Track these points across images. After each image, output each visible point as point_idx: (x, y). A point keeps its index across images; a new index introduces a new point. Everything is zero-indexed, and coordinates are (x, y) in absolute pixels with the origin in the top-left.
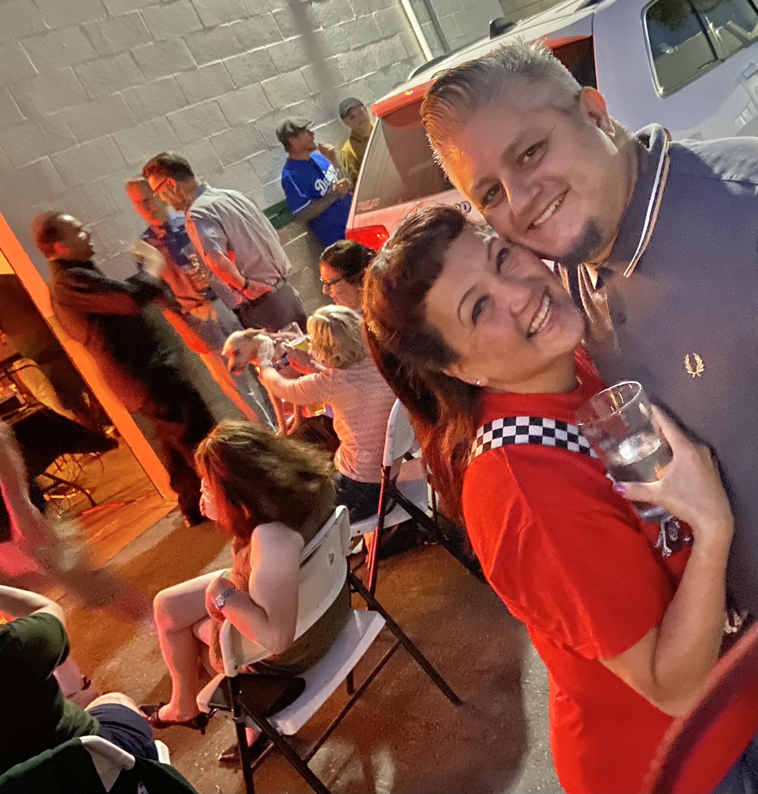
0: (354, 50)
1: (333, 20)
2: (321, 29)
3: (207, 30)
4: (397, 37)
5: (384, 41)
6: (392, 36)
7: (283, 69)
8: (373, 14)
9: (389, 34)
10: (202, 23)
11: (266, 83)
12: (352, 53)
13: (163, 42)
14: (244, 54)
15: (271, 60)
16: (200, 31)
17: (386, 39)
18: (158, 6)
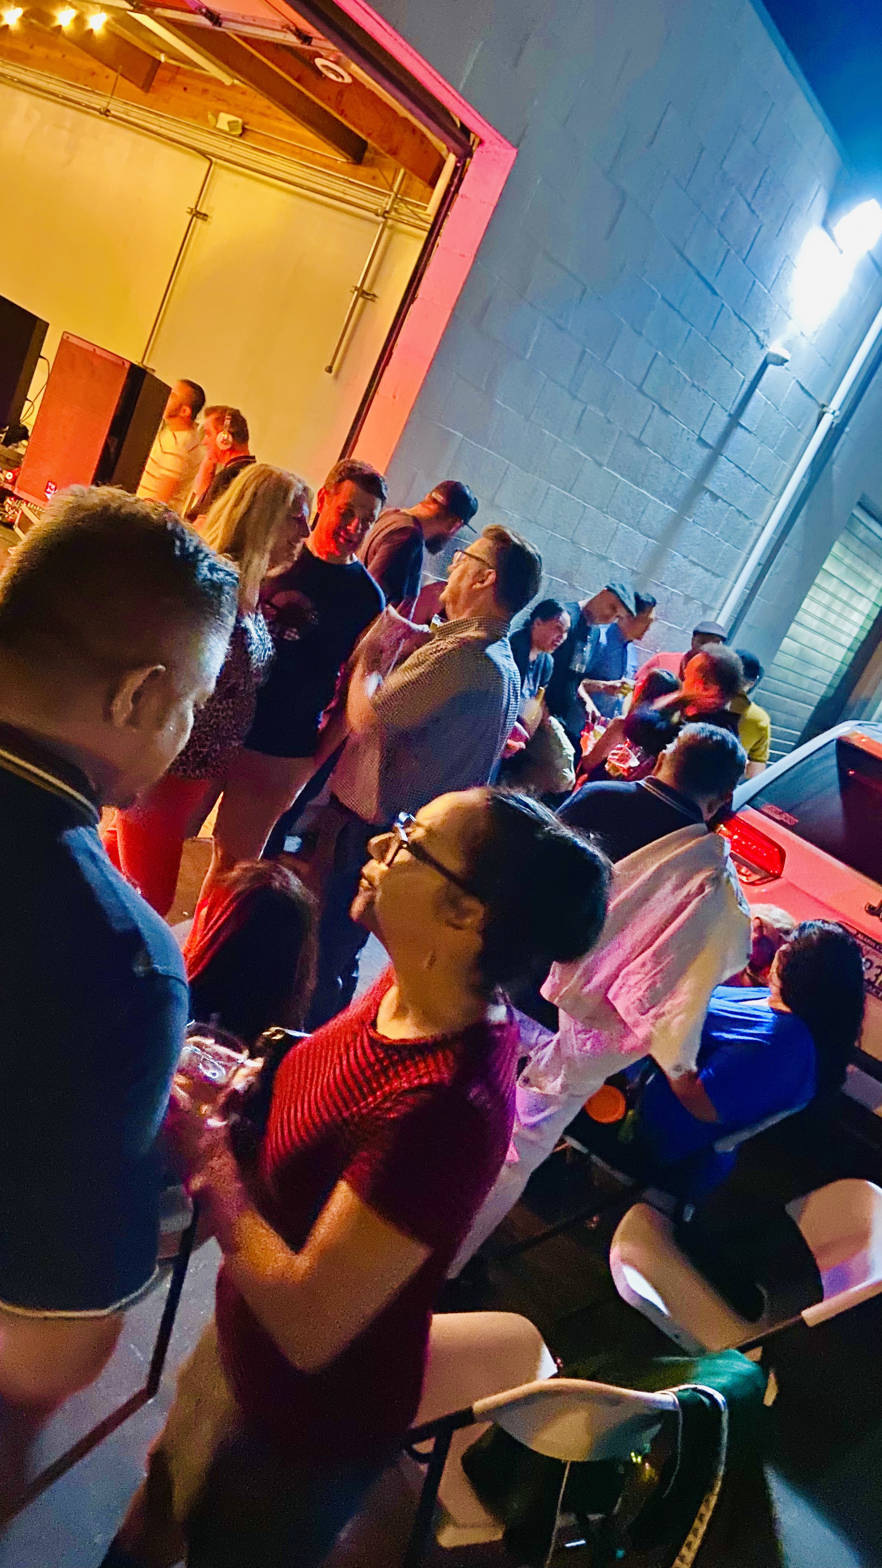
0: (691, 561)
1: (703, 522)
2: (691, 520)
3: (639, 443)
4: (719, 580)
5: (710, 574)
6: (718, 576)
7: (642, 527)
8: (727, 544)
9: (717, 572)
10: (642, 433)
11: (623, 527)
12: (686, 563)
13: (609, 422)
14: (635, 487)
15: (643, 512)
16: (634, 439)
17: (713, 574)
18: (635, 388)
